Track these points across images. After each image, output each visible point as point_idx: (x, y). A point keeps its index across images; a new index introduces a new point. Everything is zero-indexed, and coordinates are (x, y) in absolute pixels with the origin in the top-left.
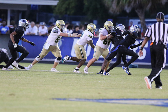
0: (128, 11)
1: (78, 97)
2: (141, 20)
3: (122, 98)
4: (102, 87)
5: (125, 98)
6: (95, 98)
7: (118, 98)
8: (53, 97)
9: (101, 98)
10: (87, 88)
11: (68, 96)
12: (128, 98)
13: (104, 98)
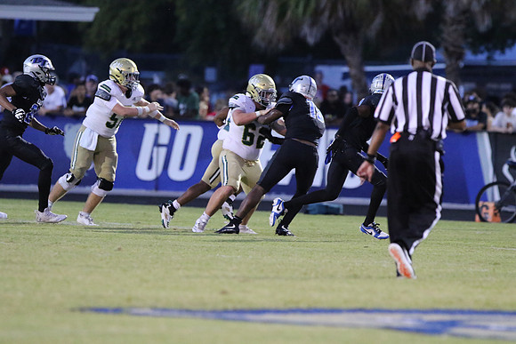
0: (311, 40)
1: (160, 305)
2: (350, 67)
3: (293, 306)
4: (233, 274)
5: (303, 305)
6: (210, 307)
7: (281, 306)
8: (84, 304)
9: (230, 306)
10: (187, 277)
11: (129, 300)
12: (313, 305)
13: (239, 306)
